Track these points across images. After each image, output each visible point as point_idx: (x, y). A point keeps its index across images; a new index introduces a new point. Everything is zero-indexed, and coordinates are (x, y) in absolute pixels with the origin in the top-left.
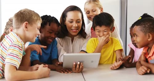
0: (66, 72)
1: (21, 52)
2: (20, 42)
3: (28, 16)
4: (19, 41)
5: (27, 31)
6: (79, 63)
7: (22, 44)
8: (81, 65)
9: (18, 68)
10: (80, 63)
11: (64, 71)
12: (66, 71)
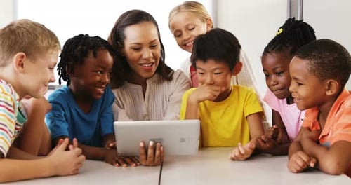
0: (125, 165)
1: (12, 117)
2: (10, 93)
3: (27, 40)
4: (6, 91)
5: (24, 72)
6: (151, 143)
7: (13, 98)
8: (157, 148)
9: (5, 154)
10: (155, 144)
11: (120, 161)
12: (125, 162)
